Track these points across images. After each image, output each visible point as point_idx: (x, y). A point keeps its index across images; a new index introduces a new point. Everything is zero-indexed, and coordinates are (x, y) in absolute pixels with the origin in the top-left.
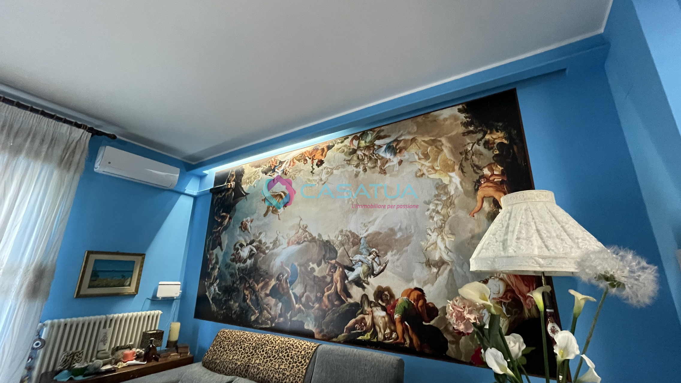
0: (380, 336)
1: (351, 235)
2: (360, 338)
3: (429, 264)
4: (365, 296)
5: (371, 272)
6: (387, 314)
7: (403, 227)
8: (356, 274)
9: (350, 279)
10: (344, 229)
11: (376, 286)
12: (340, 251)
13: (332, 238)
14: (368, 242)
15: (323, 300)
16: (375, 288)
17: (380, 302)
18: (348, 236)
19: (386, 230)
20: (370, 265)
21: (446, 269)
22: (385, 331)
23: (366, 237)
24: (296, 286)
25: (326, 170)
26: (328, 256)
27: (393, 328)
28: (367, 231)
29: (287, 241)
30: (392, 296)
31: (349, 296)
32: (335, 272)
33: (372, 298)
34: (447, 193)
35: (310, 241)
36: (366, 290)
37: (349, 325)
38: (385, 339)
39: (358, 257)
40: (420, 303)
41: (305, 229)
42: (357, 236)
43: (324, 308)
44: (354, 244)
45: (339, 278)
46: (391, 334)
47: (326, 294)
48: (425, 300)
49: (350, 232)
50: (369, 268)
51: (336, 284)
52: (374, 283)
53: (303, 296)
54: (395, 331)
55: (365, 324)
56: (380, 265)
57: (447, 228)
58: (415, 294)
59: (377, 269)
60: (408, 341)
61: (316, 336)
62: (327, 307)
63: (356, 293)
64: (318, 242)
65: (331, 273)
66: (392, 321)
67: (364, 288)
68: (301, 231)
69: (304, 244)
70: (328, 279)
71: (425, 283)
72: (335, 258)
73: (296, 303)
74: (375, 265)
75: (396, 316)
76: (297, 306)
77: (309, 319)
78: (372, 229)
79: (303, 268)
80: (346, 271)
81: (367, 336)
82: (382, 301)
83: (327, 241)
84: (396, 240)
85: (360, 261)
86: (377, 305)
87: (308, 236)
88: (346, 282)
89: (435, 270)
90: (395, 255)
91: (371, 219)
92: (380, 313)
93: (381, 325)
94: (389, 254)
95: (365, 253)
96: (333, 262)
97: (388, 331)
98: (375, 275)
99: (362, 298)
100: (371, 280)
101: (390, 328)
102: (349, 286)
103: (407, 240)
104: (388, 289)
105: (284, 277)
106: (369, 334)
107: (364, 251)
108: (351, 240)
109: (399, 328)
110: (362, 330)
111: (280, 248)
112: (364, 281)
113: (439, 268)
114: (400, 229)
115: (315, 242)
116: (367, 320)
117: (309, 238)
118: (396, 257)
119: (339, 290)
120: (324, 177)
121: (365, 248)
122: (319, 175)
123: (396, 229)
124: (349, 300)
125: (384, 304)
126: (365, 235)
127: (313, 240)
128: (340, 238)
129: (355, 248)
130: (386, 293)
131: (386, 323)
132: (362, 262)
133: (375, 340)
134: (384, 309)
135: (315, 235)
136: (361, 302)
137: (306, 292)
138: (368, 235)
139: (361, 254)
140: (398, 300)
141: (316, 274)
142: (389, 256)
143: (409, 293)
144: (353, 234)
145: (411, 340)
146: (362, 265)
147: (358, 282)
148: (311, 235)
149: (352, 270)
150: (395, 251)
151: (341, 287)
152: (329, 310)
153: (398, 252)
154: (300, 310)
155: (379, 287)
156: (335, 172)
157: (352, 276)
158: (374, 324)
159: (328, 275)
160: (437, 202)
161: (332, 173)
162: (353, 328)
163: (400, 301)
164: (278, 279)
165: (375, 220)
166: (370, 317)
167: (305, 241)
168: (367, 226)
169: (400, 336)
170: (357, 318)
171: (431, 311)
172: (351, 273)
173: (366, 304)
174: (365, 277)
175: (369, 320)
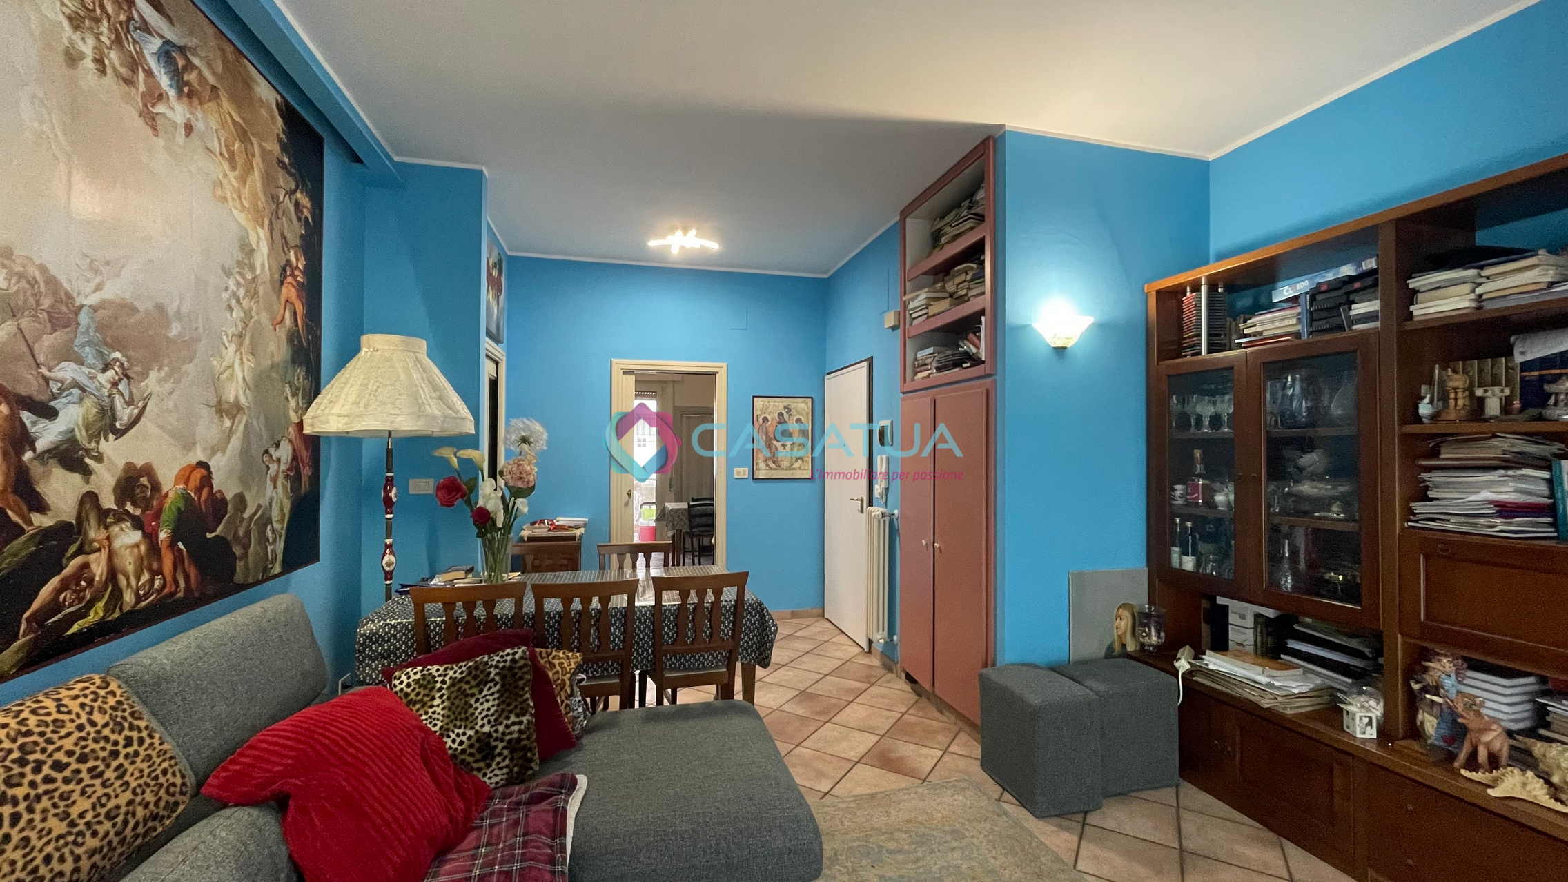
0: (129, 597)
1: (47, 283)
2: (75, 628)
3: (219, 409)
4: (91, 498)
5: (107, 423)
6: (145, 535)
7: (186, 311)
8: (63, 428)
9: (41, 445)
11: (121, 463)
14: (102, 327)
16: (118, 472)
17: (129, 507)
19: (149, 306)
20: (107, 403)
21: (240, 422)
22: (138, 580)
23: (95, 309)
28: (98, 288)
30: (156, 487)
31: (39, 505)
33: (108, 502)
34: (252, 268)
36: (93, 477)
38: (139, 599)
39: (67, 371)
40: (204, 494)
42: (69, 296)
44: (54, 321)
46: (151, 581)
48: (212, 487)
50: (103, 411)
54: (160, 572)
55: (90, 582)
56: (129, 403)
57: (247, 341)
58: (196, 477)
59: (124, 414)
60: (181, 584)
63: (62, 493)
66: (154, 549)
67: (86, 472)
71: (214, 451)
74: (119, 403)
75: (163, 535)
78: (114, 289)
80: (26, 417)
81: (93, 617)
84: (170, 341)
85: (76, 385)
86: (121, 516)
88: (28, 456)
89: (227, 423)
90: (164, 379)
91: (112, 256)
92: (128, 538)
93: (130, 569)
94: (153, 375)
95: (90, 360)
97: (146, 577)
98: (119, 433)
99: (82, 503)
102: (36, 470)
103: (188, 348)
104: (148, 471)
106: (100, 605)
107: (88, 353)
109: (167, 561)
110: (81, 600)
112: (87, 451)
113: (233, 418)
114: (179, 316)
116: (94, 567)
118: (168, 386)
121: (90, 343)
123: (171, 310)
124: (41, 519)
125: (138, 512)
126: (93, 300)
129: (59, 336)
130: (144, 480)
131: (142, 559)
132: (83, 390)
133: (116, 615)
134: (138, 524)
136: (79, 517)
138: (101, 304)
139: (81, 362)
140: (167, 495)
142: (152, 382)
144: (52, 282)
146: (81, 399)
147: (71, 456)
149: (50, 413)
150: (165, 370)
151: (7, 477)
153: (174, 373)
155: (129, 467)
157: (47, 434)
158: (112, 573)
160: (238, 277)
162: (54, 606)
163: (171, 494)
165: (121, 263)
166: (104, 555)
168: (96, 272)
169: (169, 578)
170: (67, 572)
171: (218, 505)
172: (43, 423)
173: (93, 521)
174: (90, 439)
175: (99, 568)
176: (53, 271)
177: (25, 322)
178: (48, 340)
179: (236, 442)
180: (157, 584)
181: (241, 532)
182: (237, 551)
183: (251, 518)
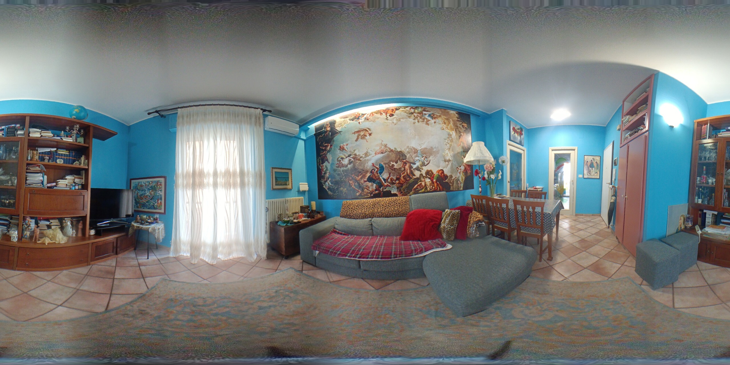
0: (428, 189)
2: (420, 191)
3: (445, 161)
4: (421, 175)
5: (423, 164)
6: (431, 180)
7: (436, 147)
8: (417, 166)
9: (414, 168)
10: (409, 146)
11: (426, 170)
12: (408, 156)
13: (403, 150)
14: (422, 152)
15: (400, 179)
16: (426, 171)
17: (428, 176)
18: (411, 149)
19: (429, 148)
20: (423, 162)
24: (384, 174)
25: (395, 119)
26: (401, 158)
27: (433, 185)
28: (421, 147)
29: (374, 152)
30: (432, 173)
31: (415, 175)
32: (406, 165)
33: (424, 175)
35: (390, 152)
37: (414, 187)
38: (430, 189)
39: (417, 158)
40: (443, 175)
41: (386, 146)
42: (416, 149)
43: (402, 182)
44: (415, 153)
45: (408, 168)
46: (433, 187)
47: (402, 176)
48: (444, 173)
49: (413, 147)
50: (423, 163)
51: (407, 171)
52: (425, 169)
53: (389, 178)
54: (434, 186)
55: (422, 186)
56: (427, 161)
58: (441, 172)
59: (426, 163)
60: (439, 189)
61: (398, 195)
62: (403, 181)
63: (417, 174)
64: (395, 152)
65: (404, 166)
66: (433, 182)
67: (421, 171)
68: (383, 147)
69: (386, 153)
70: (403, 169)
71: (444, 168)
72: (406, 159)
73: (385, 183)
74: (425, 161)
75: (434, 180)
76: (386, 184)
77: (393, 189)
78: (423, 147)
79: (387, 165)
80: (412, 165)
81: (423, 190)
82: (429, 175)
83: (400, 151)
84: (434, 152)
85: (418, 160)
86: (426, 177)
87: (388, 149)
88: (412, 169)
89: (447, 163)
90: (433, 157)
91: (422, 143)
92: (428, 181)
93: (429, 185)
94: (431, 157)
96: (405, 161)
97: (431, 186)
98: (425, 166)
99: (420, 175)
100: (424, 167)
101: (432, 186)
102: (413, 171)
103: (438, 152)
104: (431, 171)
105: (375, 171)
106: (424, 189)
107: (420, 156)
108: (413, 151)
109: (435, 185)
110: (421, 188)
111: (370, 157)
112: (421, 168)
113: (449, 162)
114: (435, 148)
115: (393, 152)
117: (389, 150)
118: (434, 158)
119: (408, 173)
120: (395, 121)
121: (420, 154)
122: (391, 120)
123: (434, 147)
124: (414, 177)
125: (429, 177)
126: (420, 149)
127: (392, 151)
128: (407, 150)
129: (415, 154)
130: (430, 172)
131: (430, 184)
133: (426, 191)
134: (429, 178)
135: (392, 148)
136: (420, 177)
137: (390, 176)
138: (422, 149)
139: (419, 157)
141: (395, 167)
142: (431, 158)
143: (438, 171)
144: (414, 148)
145: (439, 188)
146: (419, 162)
147: (418, 169)
148: (390, 149)
149: (415, 164)
150: (433, 156)
151: (410, 171)
152: (404, 183)
153: (435, 156)
154: (388, 186)
155: (427, 170)
156: (401, 120)
157: (414, 166)
158: (425, 185)
159: (402, 167)
161: (400, 120)
162: (417, 188)
163: (436, 175)
164: (371, 172)
165: (424, 143)
166: (424, 182)
167: (386, 152)
168: (420, 145)
169: (436, 187)
170: (419, 184)
171: (446, 177)
172: (414, 165)
173: (422, 177)
174: (421, 166)
175: (423, 184)
176: (414, 147)
177: (411, 154)
178: (414, 155)
179: (449, 166)
180: (434, 188)
181: (452, 181)
182: (451, 184)
183: (454, 179)
